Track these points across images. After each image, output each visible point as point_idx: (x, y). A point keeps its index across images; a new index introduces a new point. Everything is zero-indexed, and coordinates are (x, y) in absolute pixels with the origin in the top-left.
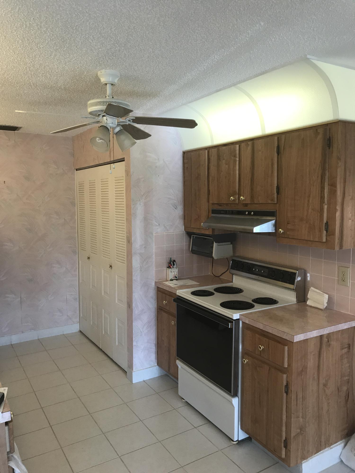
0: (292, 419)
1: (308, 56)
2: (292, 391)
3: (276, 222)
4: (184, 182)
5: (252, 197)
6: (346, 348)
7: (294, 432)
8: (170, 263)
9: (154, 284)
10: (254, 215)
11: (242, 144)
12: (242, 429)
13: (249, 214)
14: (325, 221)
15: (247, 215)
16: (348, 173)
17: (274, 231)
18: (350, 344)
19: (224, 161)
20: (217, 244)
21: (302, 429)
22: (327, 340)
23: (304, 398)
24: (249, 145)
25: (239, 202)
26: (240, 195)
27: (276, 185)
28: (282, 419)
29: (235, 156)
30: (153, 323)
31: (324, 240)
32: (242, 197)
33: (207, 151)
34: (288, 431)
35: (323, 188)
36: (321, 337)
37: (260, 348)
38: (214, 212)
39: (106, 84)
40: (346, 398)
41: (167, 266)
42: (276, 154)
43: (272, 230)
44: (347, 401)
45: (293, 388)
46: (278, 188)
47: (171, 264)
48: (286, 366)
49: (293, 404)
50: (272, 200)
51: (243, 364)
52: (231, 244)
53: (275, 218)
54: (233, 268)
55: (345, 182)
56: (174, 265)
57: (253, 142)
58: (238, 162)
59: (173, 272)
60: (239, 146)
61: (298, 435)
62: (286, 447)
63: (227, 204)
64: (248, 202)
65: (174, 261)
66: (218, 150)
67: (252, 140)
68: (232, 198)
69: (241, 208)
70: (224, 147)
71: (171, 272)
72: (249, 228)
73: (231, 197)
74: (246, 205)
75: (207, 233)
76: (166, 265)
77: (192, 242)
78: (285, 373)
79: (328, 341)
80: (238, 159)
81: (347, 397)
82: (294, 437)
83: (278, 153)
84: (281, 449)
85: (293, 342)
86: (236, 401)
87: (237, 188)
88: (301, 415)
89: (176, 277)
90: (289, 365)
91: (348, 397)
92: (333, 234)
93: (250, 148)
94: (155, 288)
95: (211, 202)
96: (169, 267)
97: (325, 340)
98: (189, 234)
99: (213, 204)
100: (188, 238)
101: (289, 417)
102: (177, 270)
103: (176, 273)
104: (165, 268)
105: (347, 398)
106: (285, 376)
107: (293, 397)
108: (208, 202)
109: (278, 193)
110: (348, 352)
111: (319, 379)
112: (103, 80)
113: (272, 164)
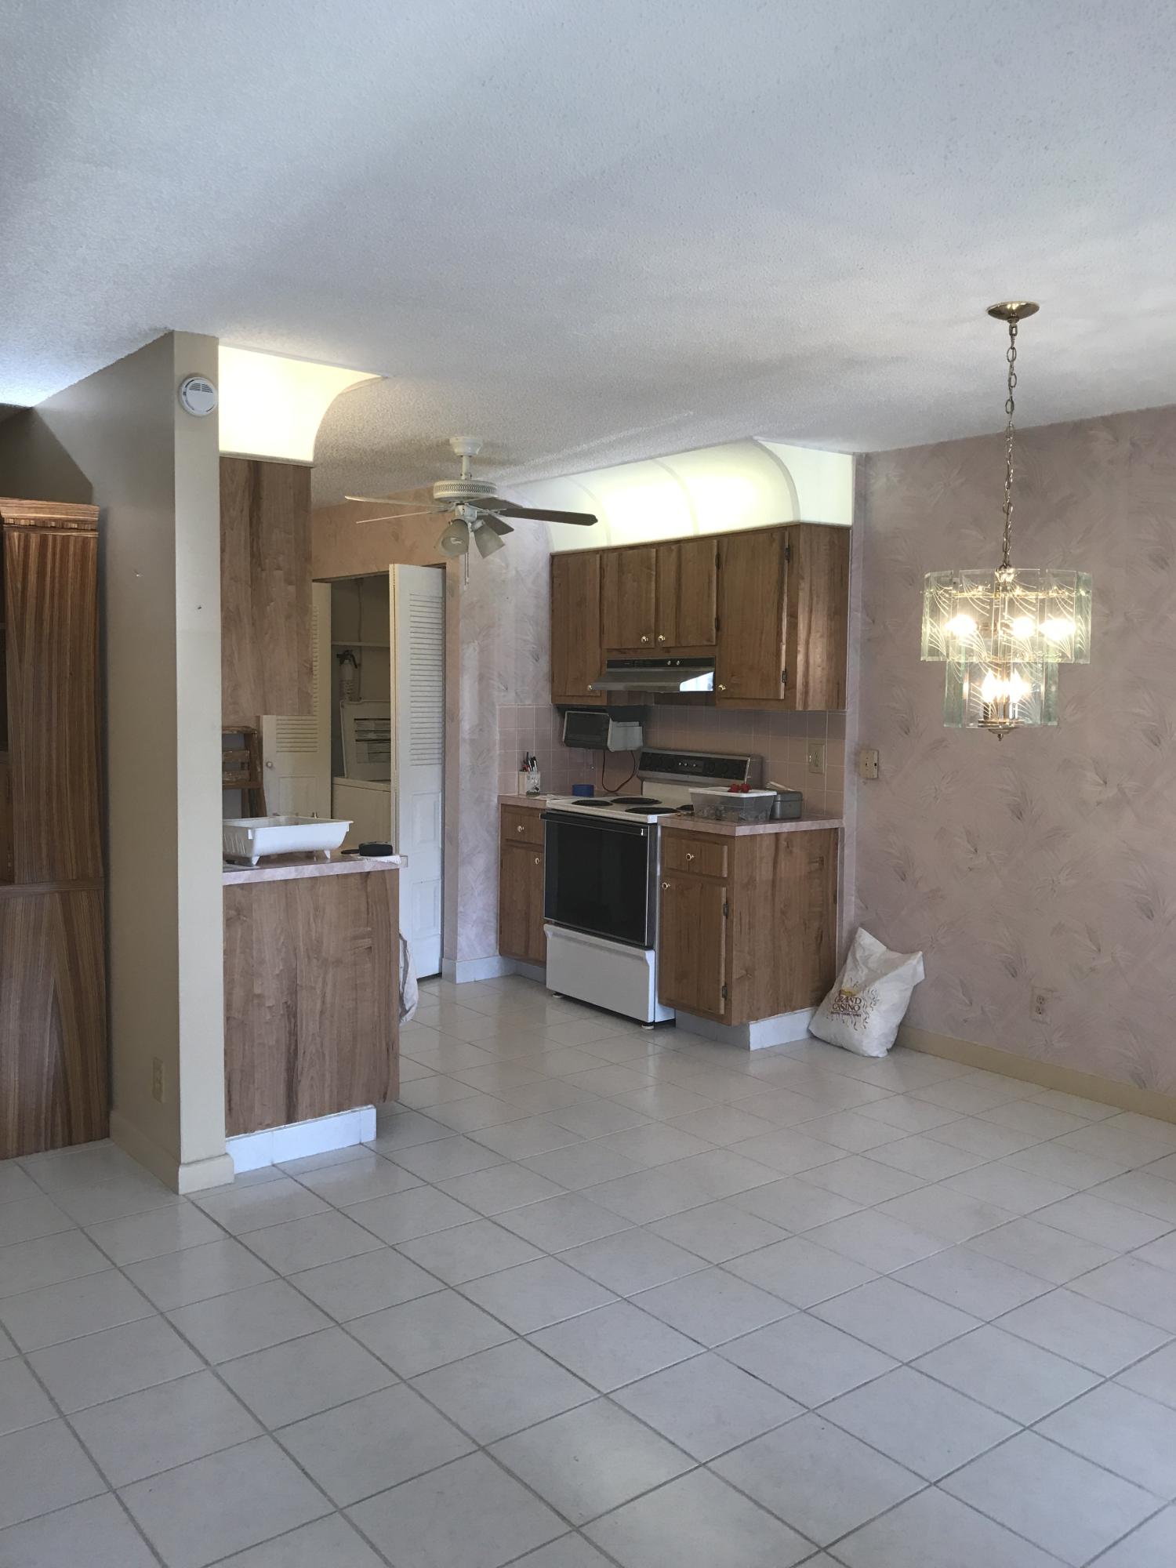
0: (734, 953)
1: (756, 438)
2: (733, 910)
3: (714, 675)
4: (553, 611)
5: (678, 636)
6: (817, 862)
7: (737, 972)
8: (525, 762)
9: (496, 800)
10: (680, 665)
11: (662, 548)
12: (659, 1002)
13: (673, 664)
14: (783, 668)
15: (669, 666)
16: (815, 599)
17: (712, 690)
18: (822, 857)
19: (630, 575)
20: (615, 723)
21: (749, 972)
22: (786, 843)
23: (751, 926)
24: (672, 550)
25: (655, 645)
26: (657, 634)
27: (715, 616)
28: (720, 955)
29: (649, 568)
30: (494, 872)
31: (782, 697)
32: (661, 637)
33: (598, 556)
34: (728, 973)
35: (780, 620)
36: (777, 835)
37: (689, 857)
38: (612, 664)
39: (462, 456)
40: (817, 940)
41: (520, 768)
42: (715, 568)
43: (709, 688)
44: (819, 946)
45: (735, 907)
46: (718, 620)
47: (527, 764)
48: (726, 876)
49: (735, 930)
50: (709, 640)
51: (662, 891)
52: (640, 726)
53: (713, 669)
54: (643, 767)
55: (811, 611)
56: (533, 765)
57: (680, 546)
58: (654, 578)
59: (533, 779)
60: (657, 551)
61: (741, 978)
62: (725, 997)
63: (635, 650)
64: (671, 644)
65: (534, 759)
66: (620, 555)
67: (678, 542)
68: (644, 638)
69: (660, 656)
70: (631, 552)
71: (529, 778)
72: (672, 684)
73: (643, 635)
74: (668, 650)
75: (598, 702)
76: (517, 765)
77: (567, 721)
78: (723, 886)
79: (788, 847)
80: (654, 573)
81: (819, 939)
82: (737, 979)
83: (718, 566)
84: (719, 1000)
85: (734, 837)
86: (651, 957)
87: (653, 620)
88: (747, 949)
89: (537, 789)
90: (730, 873)
91: (821, 939)
92: (794, 687)
93: (674, 555)
94: (498, 809)
95: (605, 646)
96: (524, 769)
97: (783, 844)
98: (561, 709)
99: (610, 650)
100: (558, 719)
101: (729, 950)
102: (538, 776)
103: (536, 781)
104: (517, 772)
105: (819, 941)
106: (724, 889)
107: (735, 920)
108: (601, 646)
109: (718, 628)
110: (821, 869)
111: (773, 899)
112: (458, 450)
113: (710, 582)
